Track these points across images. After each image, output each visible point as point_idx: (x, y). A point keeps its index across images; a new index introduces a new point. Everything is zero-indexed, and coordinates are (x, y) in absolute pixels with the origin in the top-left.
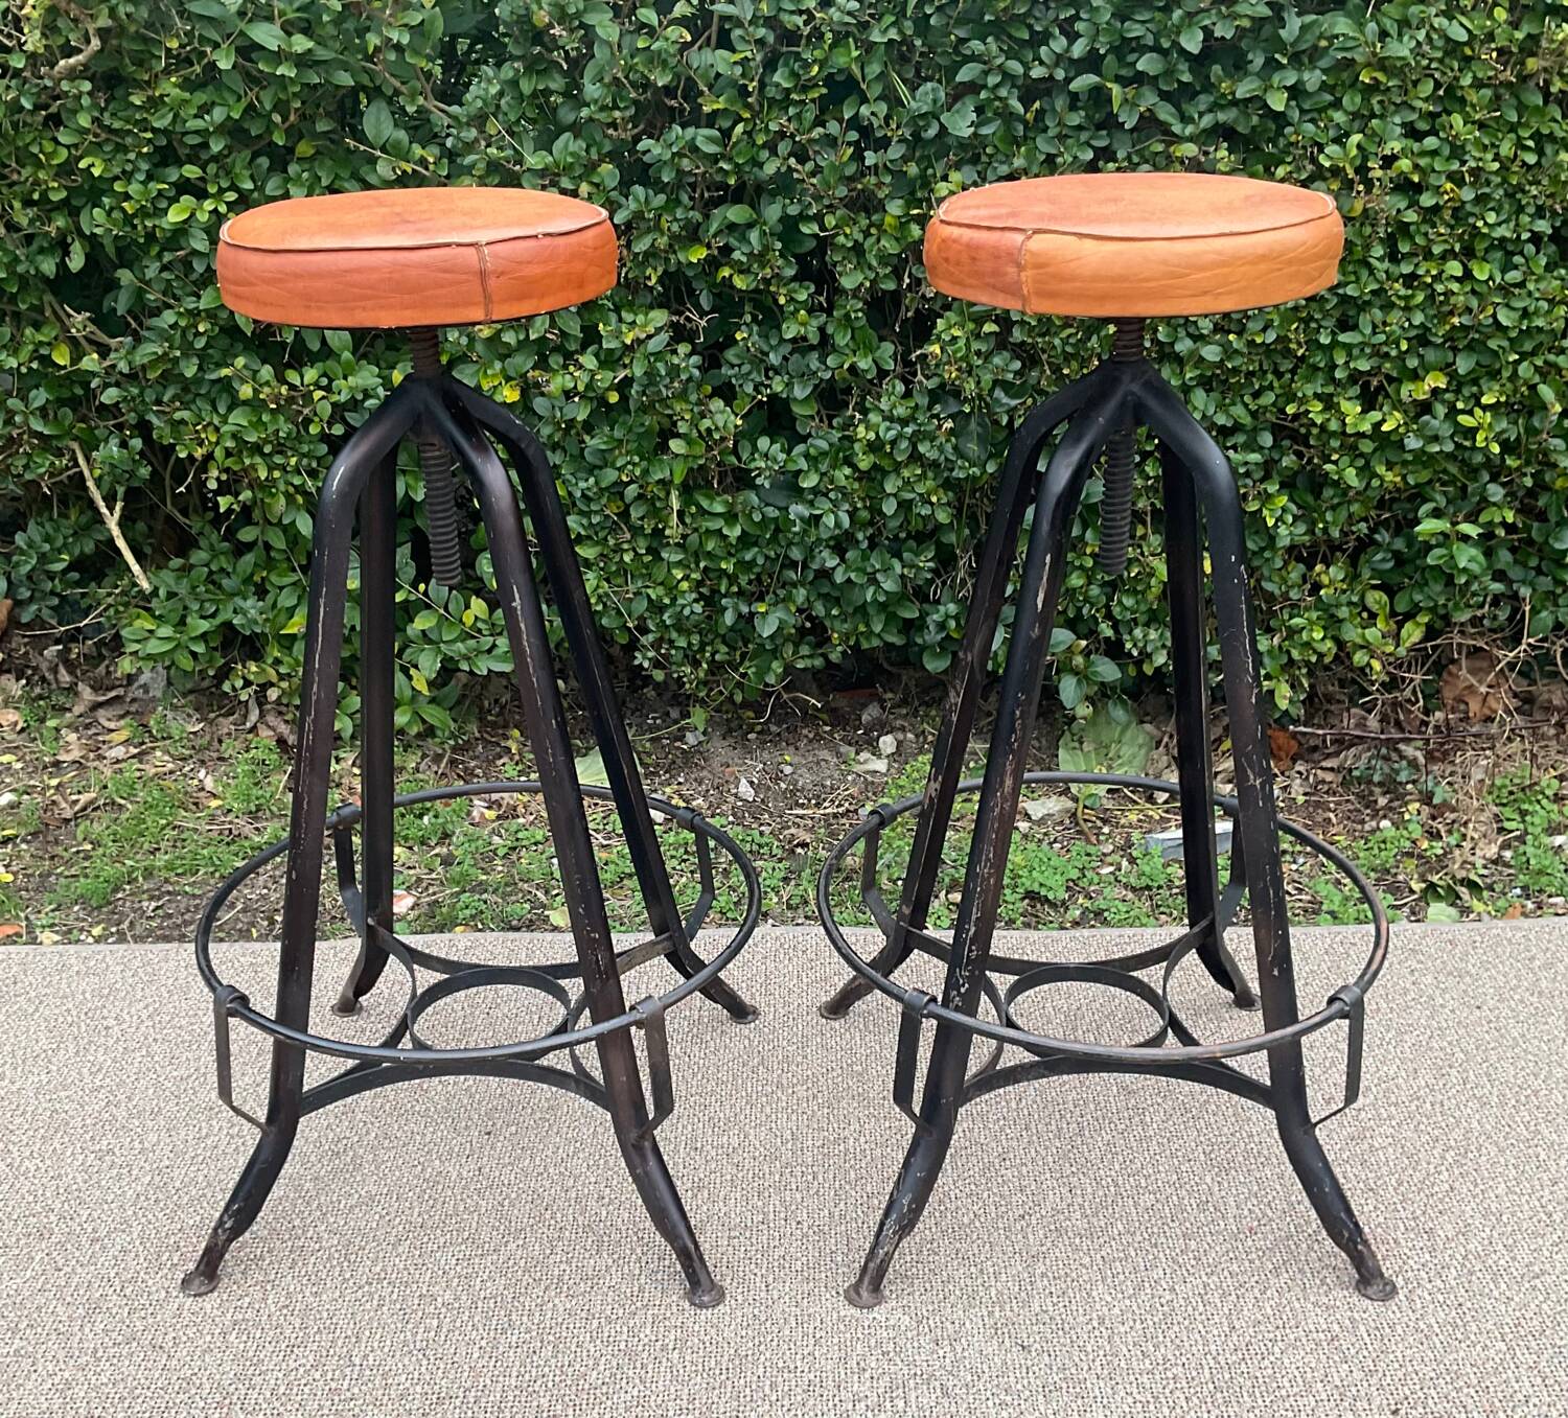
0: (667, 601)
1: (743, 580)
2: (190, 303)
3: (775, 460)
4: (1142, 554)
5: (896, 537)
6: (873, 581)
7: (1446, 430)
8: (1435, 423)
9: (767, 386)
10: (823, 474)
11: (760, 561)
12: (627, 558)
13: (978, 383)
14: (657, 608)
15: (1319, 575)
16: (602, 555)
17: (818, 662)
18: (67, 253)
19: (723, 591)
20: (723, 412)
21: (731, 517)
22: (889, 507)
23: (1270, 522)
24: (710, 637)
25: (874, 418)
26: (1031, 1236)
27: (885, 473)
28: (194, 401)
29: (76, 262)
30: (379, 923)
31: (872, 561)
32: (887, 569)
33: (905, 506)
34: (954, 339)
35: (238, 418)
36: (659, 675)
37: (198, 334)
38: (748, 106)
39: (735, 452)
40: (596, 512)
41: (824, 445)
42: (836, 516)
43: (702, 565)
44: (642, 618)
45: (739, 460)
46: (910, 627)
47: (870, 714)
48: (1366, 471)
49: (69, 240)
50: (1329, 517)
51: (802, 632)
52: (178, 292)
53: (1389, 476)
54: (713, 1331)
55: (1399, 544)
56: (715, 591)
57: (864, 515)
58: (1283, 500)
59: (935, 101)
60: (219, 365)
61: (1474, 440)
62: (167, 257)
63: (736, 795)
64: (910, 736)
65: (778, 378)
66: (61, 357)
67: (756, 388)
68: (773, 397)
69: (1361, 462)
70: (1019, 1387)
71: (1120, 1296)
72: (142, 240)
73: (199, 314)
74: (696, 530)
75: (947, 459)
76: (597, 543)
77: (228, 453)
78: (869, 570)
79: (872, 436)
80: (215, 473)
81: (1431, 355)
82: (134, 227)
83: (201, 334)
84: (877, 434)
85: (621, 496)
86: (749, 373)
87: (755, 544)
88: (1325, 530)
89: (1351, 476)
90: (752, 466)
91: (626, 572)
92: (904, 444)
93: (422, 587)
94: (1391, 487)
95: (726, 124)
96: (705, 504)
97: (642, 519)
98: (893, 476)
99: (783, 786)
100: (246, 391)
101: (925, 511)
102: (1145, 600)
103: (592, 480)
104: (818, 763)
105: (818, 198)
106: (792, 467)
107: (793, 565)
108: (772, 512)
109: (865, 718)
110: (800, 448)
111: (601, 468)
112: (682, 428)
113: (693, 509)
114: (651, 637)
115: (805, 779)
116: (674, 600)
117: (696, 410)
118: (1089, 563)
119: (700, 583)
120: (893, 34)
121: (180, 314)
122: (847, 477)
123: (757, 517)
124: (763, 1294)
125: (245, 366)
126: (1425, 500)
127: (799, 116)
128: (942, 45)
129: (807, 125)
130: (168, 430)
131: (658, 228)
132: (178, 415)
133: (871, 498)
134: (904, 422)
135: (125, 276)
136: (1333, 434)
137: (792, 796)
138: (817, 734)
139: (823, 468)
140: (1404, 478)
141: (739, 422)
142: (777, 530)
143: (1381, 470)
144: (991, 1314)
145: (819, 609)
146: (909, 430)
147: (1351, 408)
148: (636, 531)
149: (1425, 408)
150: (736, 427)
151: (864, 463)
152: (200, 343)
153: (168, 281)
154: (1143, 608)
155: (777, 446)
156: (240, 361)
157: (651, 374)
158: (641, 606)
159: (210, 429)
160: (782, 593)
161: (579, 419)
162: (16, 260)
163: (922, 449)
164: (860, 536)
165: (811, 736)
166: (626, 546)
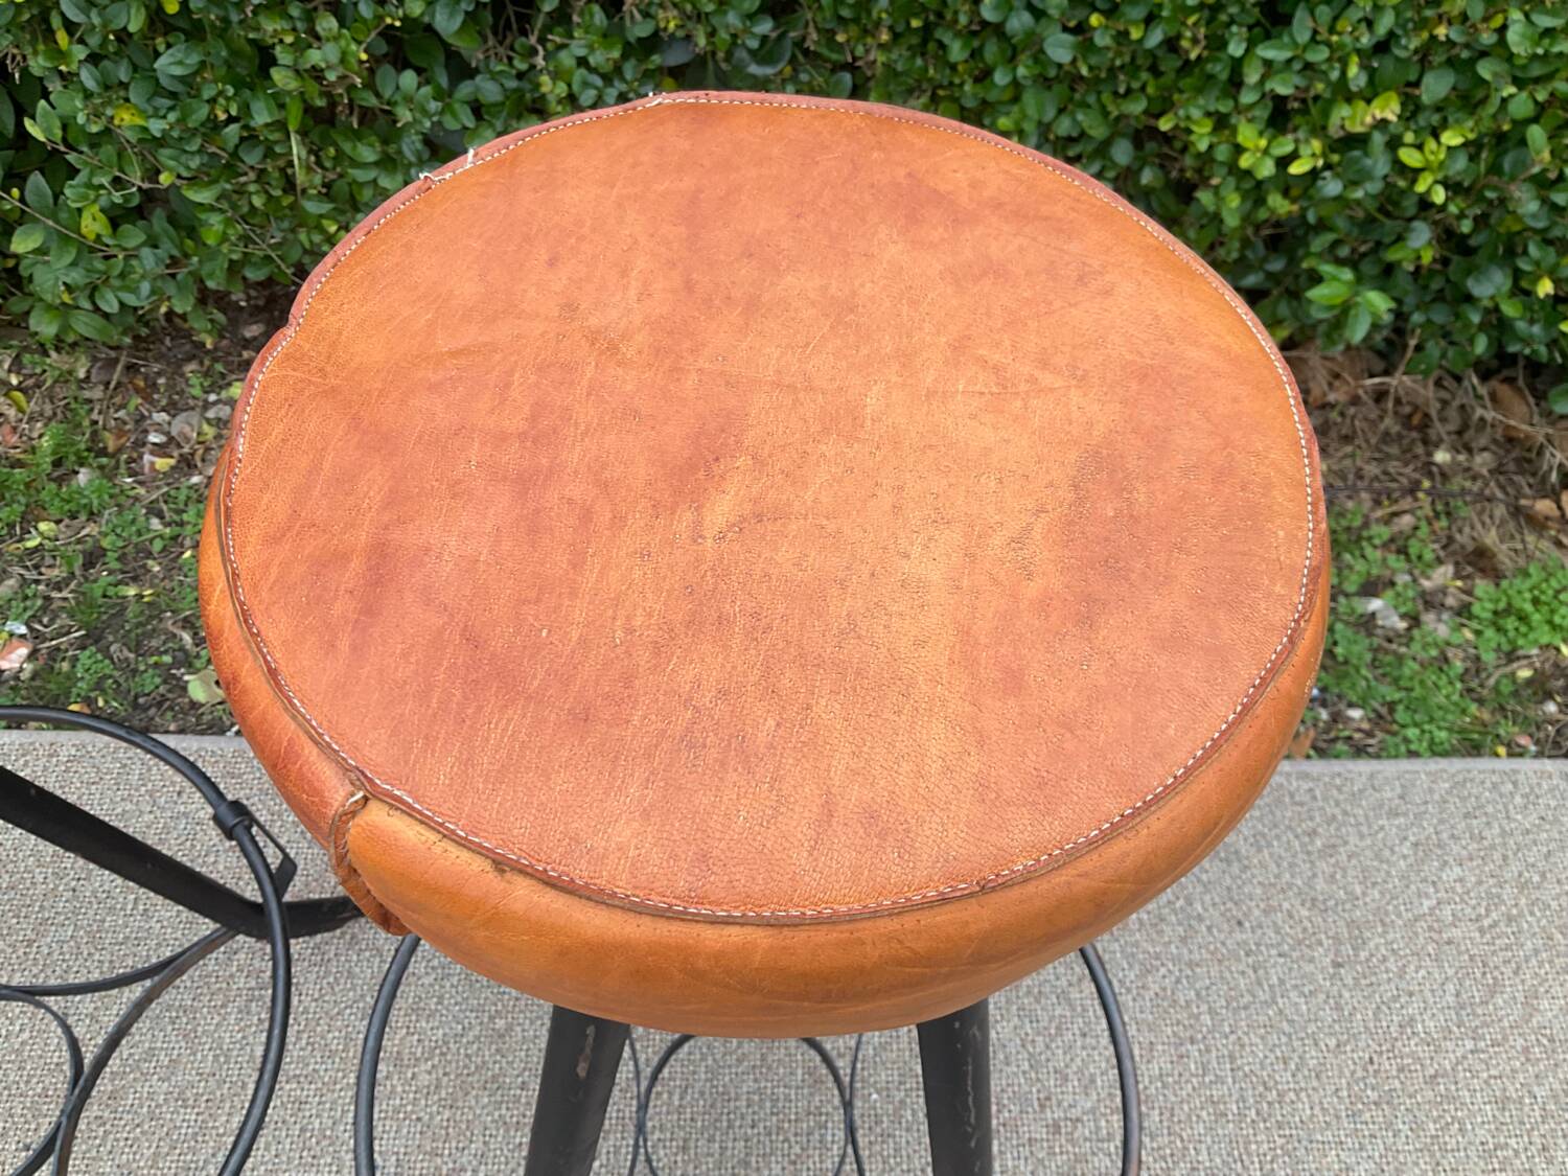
3: (425, 113)
7: (1379, 168)
8: (1367, 159)
12: (258, 201)
16: (223, 196)
20: (336, 38)
21: (385, 167)
39: (371, 90)
40: (193, 151)
45: (380, 99)
48: (1253, 196)
53: (1283, 206)
61: (1415, 183)
68: (410, 24)
69: (1249, 185)
74: (341, 176)
76: (210, 182)
79: (562, 90)
84: (569, 85)
85: (221, 136)
90: (398, 111)
91: (263, 212)
93: (15, 192)
94: (1282, 215)
96: (347, 147)
106: (452, 121)
112: (284, 55)
139: (498, 123)
141: (366, 54)
149: (1357, 142)
150: (361, 62)
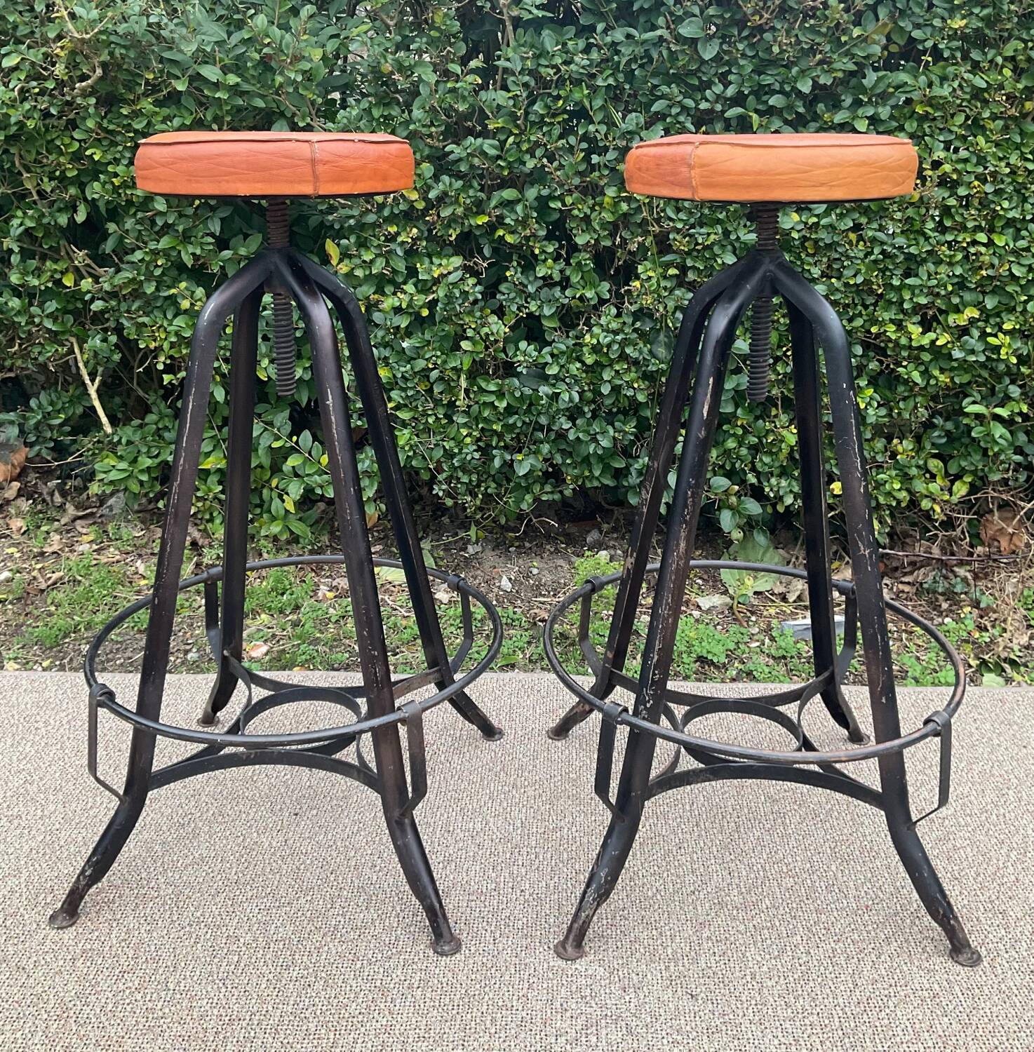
0: (456, 450)
1: (508, 438)
2: (152, 245)
3: (530, 356)
4: (776, 427)
5: (610, 410)
6: (595, 440)
7: (979, 347)
8: (973, 341)
9: (526, 307)
10: (562, 366)
11: (519, 424)
12: (431, 420)
13: (666, 307)
14: (449, 455)
15: (896, 446)
16: (413, 418)
17: (557, 497)
18: (75, 211)
19: (494, 444)
20: (497, 323)
21: (500, 394)
22: (606, 390)
23: (862, 406)
24: (485, 476)
25: (596, 330)
26: (699, 908)
27: (603, 367)
28: (152, 312)
29: (81, 217)
30: (232, 655)
31: (594, 426)
32: (604, 433)
33: (616, 389)
34: (650, 278)
35: (180, 322)
36: (449, 502)
37: (157, 266)
38: (517, 126)
39: (504, 350)
40: (411, 388)
41: (563, 347)
42: (570, 394)
43: (480, 426)
44: (438, 462)
45: (507, 356)
46: (619, 474)
47: (593, 537)
48: (926, 374)
49: (78, 203)
50: (901, 405)
51: (546, 475)
52: (146, 239)
53: (942, 378)
54: (450, 975)
55: (949, 426)
56: (489, 446)
57: (589, 395)
58: (870, 392)
59: (637, 124)
60: (169, 287)
61: (999, 354)
62: (140, 215)
63: (499, 587)
64: (619, 552)
65: (533, 303)
66: (68, 281)
67: (518, 309)
68: (530, 315)
69: (922, 368)
70: (688, 1028)
71: (768, 956)
72: (123, 203)
73: (158, 253)
74: (477, 403)
75: (644, 358)
76: (411, 410)
77: (172, 345)
78: (592, 432)
79: (594, 341)
80: (162, 359)
81: (968, 297)
82: (119, 195)
83: (160, 266)
84: (598, 341)
85: (428, 377)
86: (515, 298)
87: (516, 413)
88: (899, 414)
89: (916, 376)
90: (515, 360)
91: (429, 429)
92: (616, 347)
93: (295, 438)
94: (943, 385)
95: (503, 137)
96: (483, 385)
97: (441, 393)
98: (608, 369)
99: (531, 582)
100: (185, 304)
101: (630, 393)
102: (777, 459)
103: (409, 366)
104: (556, 568)
105: (561, 185)
106: (541, 361)
107: (541, 428)
108: (528, 391)
109: (588, 539)
110: (547, 350)
111: (415, 359)
112: (470, 333)
113: (475, 389)
114: (444, 475)
115: (547, 578)
116: (461, 450)
117: (479, 322)
118: (740, 432)
119: (479, 440)
120: (611, 81)
121: (146, 253)
122: (578, 369)
123: (518, 394)
124: (491, 946)
125: (186, 288)
126: (966, 396)
127: (549, 132)
128: (642, 89)
129: (555, 137)
130: (134, 330)
131: (457, 202)
132: (140, 320)
133: (594, 384)
134: (615, 333)
135: (112, 227)
136: (904, 347)
137: (537, 589)
138: (556, 549)
139: (562, 362)
140: (952, 379)
141: (507, 330)
142: (531, 404)
143: (936, 373)
144: (667, 968)
145: (558, 459)
146: (619, 338)
147: (915, 330)
148: (437, 403)
149: (964, 331)
150: (505, 333)
151: (590, 359)
152: (158, 272)
153: (140, 231)
154: (777, 464)
155: (532, 347)
156: (183, 285)
157: (450, 297)
158: (438, 453)
159: (161, 330)
160: (533, 448)
161: (402, 326)
162: (43, 215)
163: (628, 350)
164: (586, 409)
165: (552, 550)
166: (430, 412)
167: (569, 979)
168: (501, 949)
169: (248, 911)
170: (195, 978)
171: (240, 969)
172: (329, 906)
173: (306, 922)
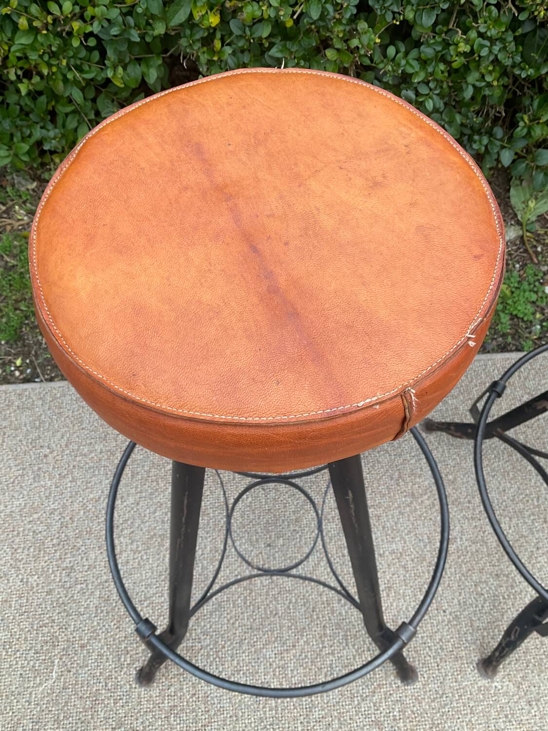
9: (401, 14)
27: (469, 70)
67: (393, 16)
100: (23, 22)
110: (414, 53)
125: (18, 5)
156: (14, 3)
167: (494, 699)
168: (444, 674)
169: (268, 656)
170: (253, 725)
171: (279, 712)
172: (321, 646)
173: (310, 664)
